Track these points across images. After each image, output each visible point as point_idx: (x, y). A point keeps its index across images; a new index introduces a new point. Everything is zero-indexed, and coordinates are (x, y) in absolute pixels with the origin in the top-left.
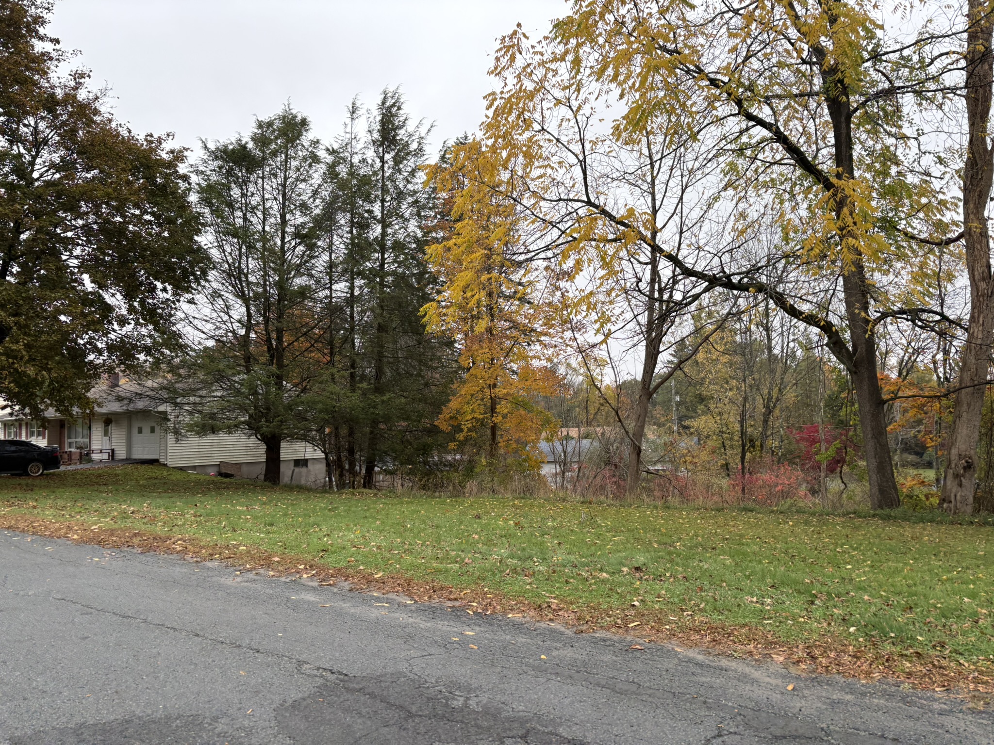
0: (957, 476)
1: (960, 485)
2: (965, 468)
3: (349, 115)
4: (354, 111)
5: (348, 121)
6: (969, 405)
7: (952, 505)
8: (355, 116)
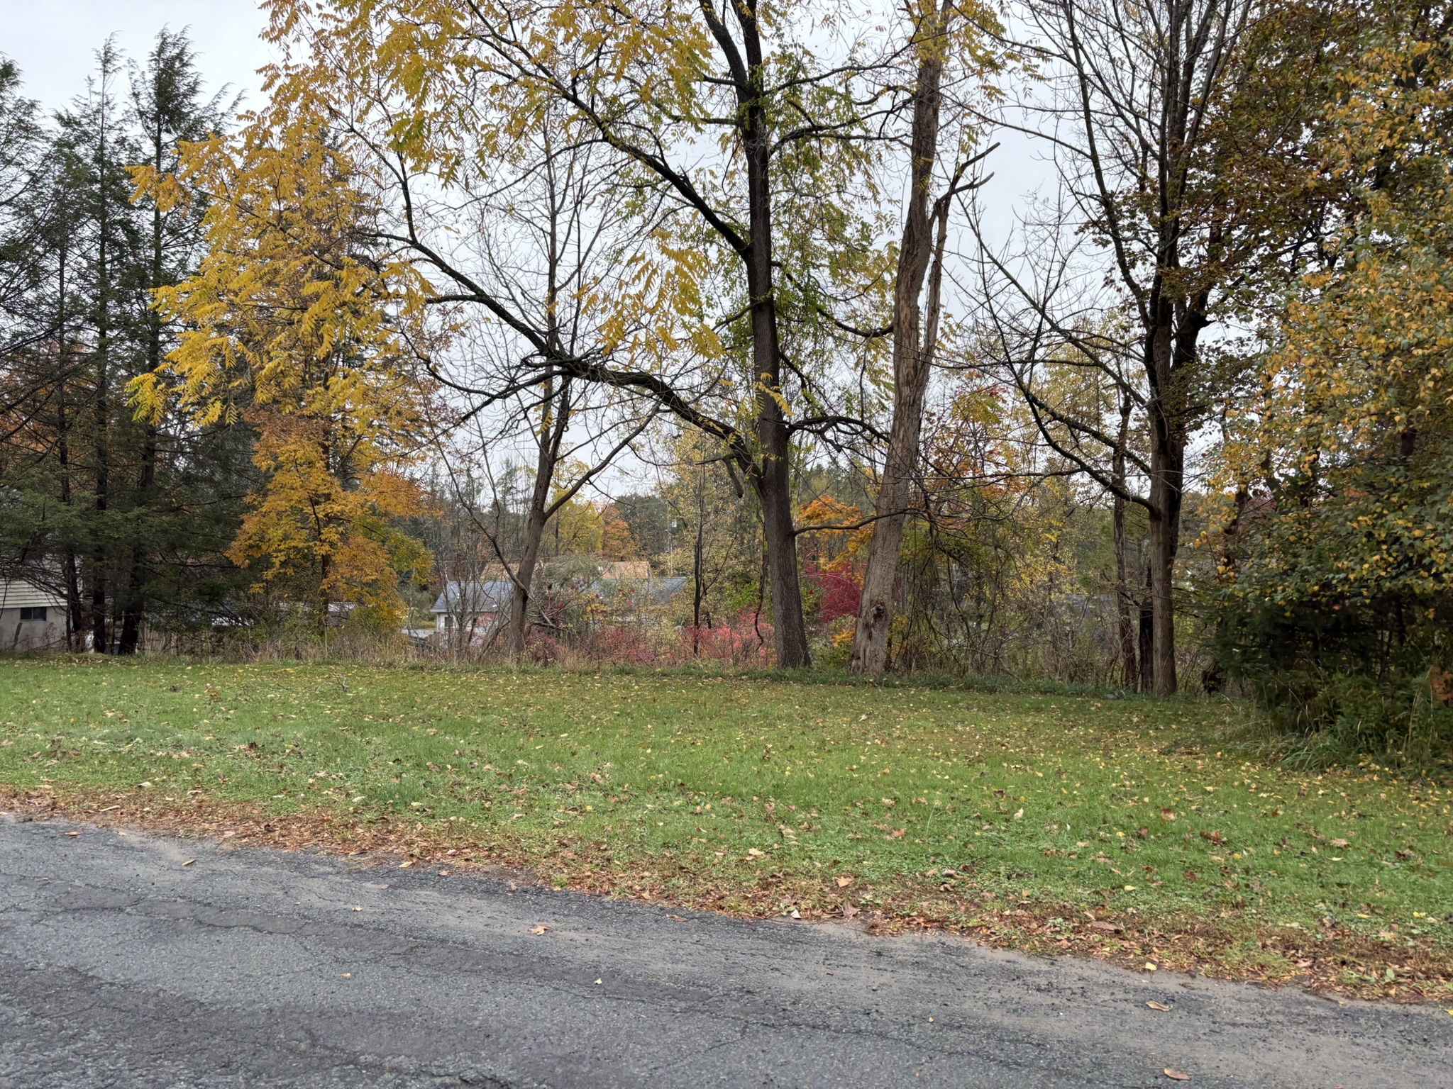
0: (867, 626)
1: (870, 637)
2: (875, 617)
3: (100, 65)
4: (107, 59)
5: (97, 75)
6: (884, 539)
7: (860, 663)
8: (110, 67)
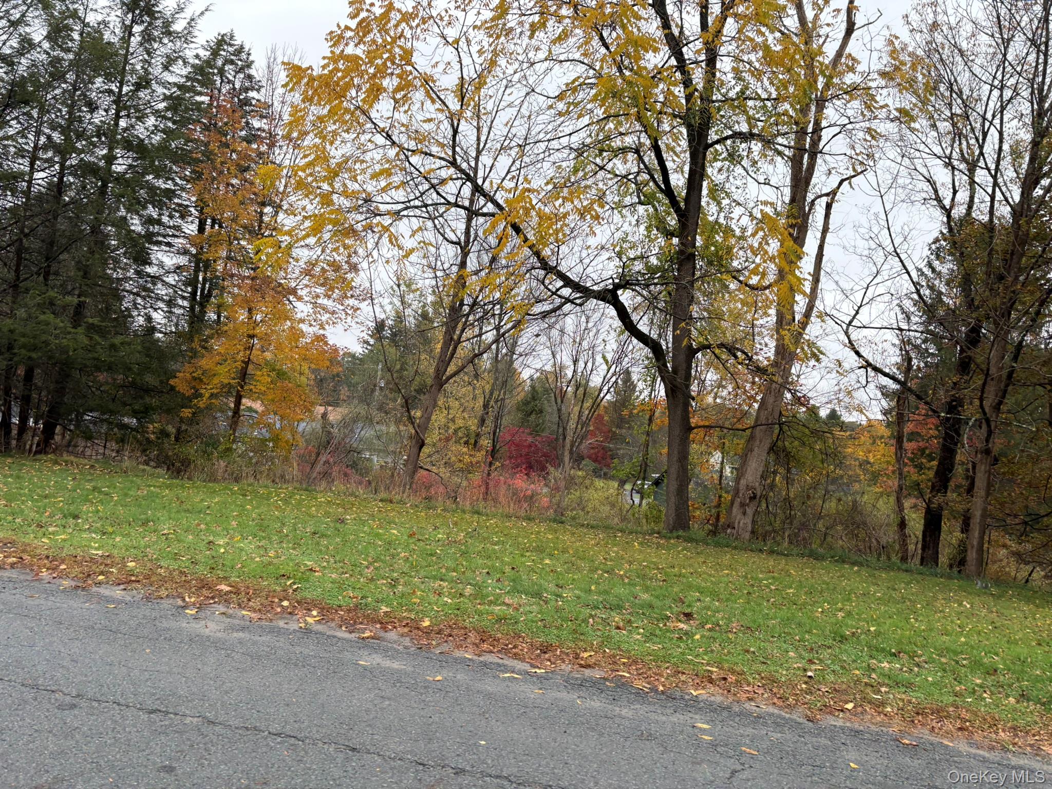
0: (742, 505)
1: (744, 513)
2: (751, 498)
6: (761, 441)
7: (735, 531)
